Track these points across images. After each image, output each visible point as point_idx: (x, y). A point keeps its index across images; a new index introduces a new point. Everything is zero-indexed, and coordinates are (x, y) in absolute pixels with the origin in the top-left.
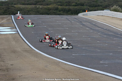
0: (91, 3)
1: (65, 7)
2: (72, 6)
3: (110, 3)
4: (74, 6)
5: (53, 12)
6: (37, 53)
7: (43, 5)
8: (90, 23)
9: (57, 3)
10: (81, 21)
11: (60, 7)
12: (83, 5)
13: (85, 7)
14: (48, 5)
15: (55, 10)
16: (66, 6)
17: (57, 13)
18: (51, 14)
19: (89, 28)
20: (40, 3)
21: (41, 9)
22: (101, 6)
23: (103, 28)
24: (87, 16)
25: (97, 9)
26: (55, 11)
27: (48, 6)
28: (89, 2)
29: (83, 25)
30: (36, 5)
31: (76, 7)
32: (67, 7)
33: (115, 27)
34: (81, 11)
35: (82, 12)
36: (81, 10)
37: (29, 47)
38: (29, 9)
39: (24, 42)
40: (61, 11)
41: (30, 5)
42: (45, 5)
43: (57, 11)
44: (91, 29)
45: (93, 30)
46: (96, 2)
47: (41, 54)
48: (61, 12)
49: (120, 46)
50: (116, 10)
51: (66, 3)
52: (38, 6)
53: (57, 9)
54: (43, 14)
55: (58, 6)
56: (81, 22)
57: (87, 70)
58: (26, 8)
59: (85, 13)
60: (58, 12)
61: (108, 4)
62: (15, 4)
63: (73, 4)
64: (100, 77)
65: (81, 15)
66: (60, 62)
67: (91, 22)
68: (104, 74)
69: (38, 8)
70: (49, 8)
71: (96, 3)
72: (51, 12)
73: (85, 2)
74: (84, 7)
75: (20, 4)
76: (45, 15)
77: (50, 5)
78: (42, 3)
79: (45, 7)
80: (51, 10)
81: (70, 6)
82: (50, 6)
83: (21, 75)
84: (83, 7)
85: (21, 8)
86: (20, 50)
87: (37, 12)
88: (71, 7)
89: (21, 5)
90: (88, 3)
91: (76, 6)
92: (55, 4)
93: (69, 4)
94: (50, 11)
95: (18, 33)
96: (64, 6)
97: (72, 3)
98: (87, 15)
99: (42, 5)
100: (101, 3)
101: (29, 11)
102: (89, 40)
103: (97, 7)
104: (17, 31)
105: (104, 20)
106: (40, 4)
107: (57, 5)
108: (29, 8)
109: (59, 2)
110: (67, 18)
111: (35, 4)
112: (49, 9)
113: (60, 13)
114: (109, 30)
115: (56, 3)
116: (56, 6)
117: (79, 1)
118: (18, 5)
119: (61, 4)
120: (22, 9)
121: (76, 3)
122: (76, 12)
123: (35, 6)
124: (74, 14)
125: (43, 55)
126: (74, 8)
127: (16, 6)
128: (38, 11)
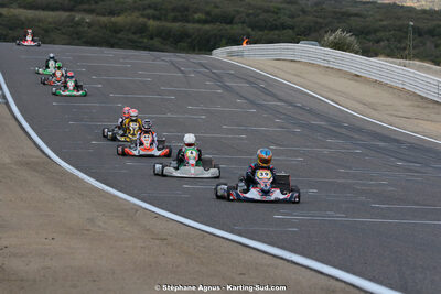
0: (258, 15)
1: (168, 25)
2: (194, 23)
3: (320, 20)
4: (199, 21)
5: (129, 40)
6: (66, 173)
7: (98, 14)
8: (249, 82)
9: (144, 9)
10: (219, 75)
11: (152, 23)
12: (231, 23)
13: (236, 29)
14: (112, 13)
15: (134, 33)
16: (175, 20)
17: (141, 42)
18: (120, 47)
19: (246, 99)
20: (86, 6)
21: (90, 25)
22: (292, 28)
23: (291, 104)
24: (240, 59)
25: (275, 37)
26: (135, 37)
27: (114, 19)
28: (251, 11)
29: (227, 88)
30: (73, 13)
31: (207, 27)
32: (176, 26)
33: (332, 101)
34: (224, 41)
35: (227, 44)
36: (222, 37)
37: (40, 154)
38: (50, 23)
39: (24, 135)
40: (156, 39)
41: (53, 9)
42: (104, 15)
43: (142, 37)
44: (252, 102)
45: (258, 106)
46: (277, 13)
47: (78, 179)
48: (156, 42)
49: (346, 168)
50: (339, 46)
51: (174, 9)
52: (78, 17)
53: (142, 30)
54: (93, 45)
55: (145, 20)
56: (218, 78)
57: (227, 239)
58: (39, 21)
59: (235, 48)
60: (145, 40)
61: (316, 23)
62: (2, 6)
63: (196, 16)
64: (269, 266)
65: (220, 54)
66: (141, 207)
67: (252, 79)
68: (282, 258)
69: (78, 24)
70: (114, 24)
71: (275, 17)
72: (120, 39)
73: (238, 12)
74: (235, 26)
75: (20, 7)
76: (101, 46)
77: (119, 14)
78: (93, 6)
79: (104, 19)
80: (122, 30)
81: (188, 22)
82: (119, 20)
83: (5, 243)
84: (228, 27)
85: (23, 18)
86: (8, 160)
87: (74, 36)
88: (190, 26)
89: (22, 10)
90: (248, 15)
91: (205, 22)
92: (136, 14)
93: (183, 14)
94: (119, 36)
95: (7, 104)
96: (166, 20)
97: (196, 13)
98: (242, 56)
99: (91, 11)
100: (293, 17)
101: (46, 31)
102: (242, 139)
103: (276, 32)
104: (4, 97)
105: (295, 75)
106: (85, 10)
107: (143, 16)
108: (50, 20)
109: (150, 7)
110: (172, 63)
111: (71, 10)
112: (116, 30)
113: (151, 42)
114: (310, 111)
115: (139, 10)
116: (141, 19)
117: (217, 7)
118: (12, 10)
119: (157, 13)
120: (23, 23)
121: (208, 13)
122: (207, 45)
123: (67, 14)
124: (200, 50)
125: (83, 181)
126: (199, 30)
127: (4, 11)
128: (77, 34)
